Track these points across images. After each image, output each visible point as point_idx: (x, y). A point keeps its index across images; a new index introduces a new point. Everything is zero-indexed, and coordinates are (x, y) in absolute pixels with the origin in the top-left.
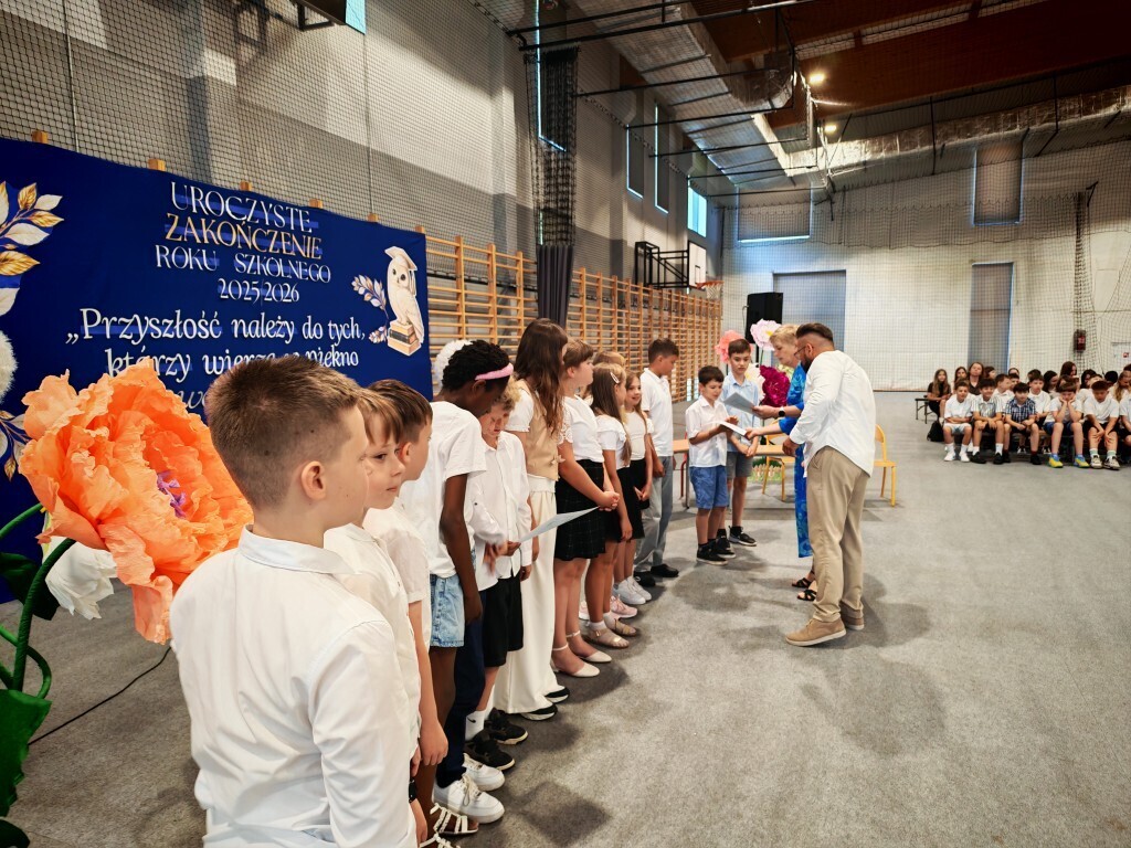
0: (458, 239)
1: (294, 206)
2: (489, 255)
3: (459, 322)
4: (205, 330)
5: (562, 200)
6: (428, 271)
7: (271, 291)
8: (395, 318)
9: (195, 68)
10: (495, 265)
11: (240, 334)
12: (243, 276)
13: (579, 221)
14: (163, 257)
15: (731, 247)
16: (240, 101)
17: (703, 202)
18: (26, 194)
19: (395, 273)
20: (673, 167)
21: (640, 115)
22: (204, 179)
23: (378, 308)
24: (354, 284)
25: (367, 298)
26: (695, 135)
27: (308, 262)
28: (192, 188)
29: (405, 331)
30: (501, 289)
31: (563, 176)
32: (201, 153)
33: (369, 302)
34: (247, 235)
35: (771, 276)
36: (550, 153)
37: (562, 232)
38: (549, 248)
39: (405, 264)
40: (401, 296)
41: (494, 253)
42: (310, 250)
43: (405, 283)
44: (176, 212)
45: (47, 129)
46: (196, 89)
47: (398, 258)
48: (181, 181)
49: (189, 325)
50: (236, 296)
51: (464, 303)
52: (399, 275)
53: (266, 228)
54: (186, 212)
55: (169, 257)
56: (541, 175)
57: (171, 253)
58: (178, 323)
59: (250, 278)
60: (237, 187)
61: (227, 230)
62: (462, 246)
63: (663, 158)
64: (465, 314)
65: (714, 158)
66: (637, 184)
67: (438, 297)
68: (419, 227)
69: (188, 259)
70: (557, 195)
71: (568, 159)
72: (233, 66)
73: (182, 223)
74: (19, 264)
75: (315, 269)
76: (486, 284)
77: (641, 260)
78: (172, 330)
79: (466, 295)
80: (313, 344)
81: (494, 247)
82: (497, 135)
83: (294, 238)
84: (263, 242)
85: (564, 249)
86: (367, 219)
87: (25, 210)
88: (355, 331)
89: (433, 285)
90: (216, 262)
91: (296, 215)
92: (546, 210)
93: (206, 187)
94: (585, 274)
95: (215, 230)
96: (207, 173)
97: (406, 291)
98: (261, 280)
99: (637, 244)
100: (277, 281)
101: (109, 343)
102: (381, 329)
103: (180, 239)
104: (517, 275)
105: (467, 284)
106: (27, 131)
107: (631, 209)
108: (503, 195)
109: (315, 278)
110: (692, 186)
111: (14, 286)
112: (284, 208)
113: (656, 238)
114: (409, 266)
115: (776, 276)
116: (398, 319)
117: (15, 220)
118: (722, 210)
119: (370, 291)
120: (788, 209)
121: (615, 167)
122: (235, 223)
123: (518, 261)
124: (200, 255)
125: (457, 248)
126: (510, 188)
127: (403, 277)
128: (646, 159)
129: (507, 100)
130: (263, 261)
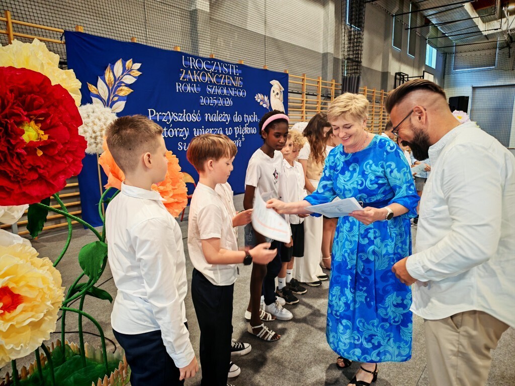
0: (304, 75)
1: (231, 64)
2: (318, 82)
3: (302, 113)
4: (195, 118)
5: (356, 54)
6: (289, 91)
7: (221, 101)
9: (193, 6)
10: (321, 86)
11: (208, 120)
13: (364, 63)
14: (179, 87)
15: (449, 74)
16: (211, 19)
17: (435, 51)
18: (129, 63)
19: (274, 92)
20: (418, 34)
21: (401, 8)
22: (196, 54)
23: (266, 108)
24: (256, 97)
25: (261, 103)
26: (431, 17)
27: (237, 88)
28: (191, 58)
30: (323, 98)
31: (357, 42)
32: (195, 43)
33: (262, 106)
34: (212, 77)
35: (470, 89)
36: (351, 31)
37: (355, 69)
38: (348, 77)
39: (279, 88)
40: (276, 103)
41: (321, 81)
42: (238, 83)
43: (278, 96)
44: (184, 68)
45: (136, 36)
46: (193, 15)
47: (276, 85)
48: (186, 55)
49: (189, 116)
50: (207, 103)
51: (305, 105)
52: (276, 93)
53: (220, 74)
54: (188, 68)
55: (181, 88)
56: (346, 42)
57: (182, 86)
58: (184, 115)
59: (213, 96)
60: (209, 57)
61: (204, 75)
62: (306, 78)
63: (413, 30)
64: (305, 110)
65: (441, 28)
66: (398, 43)
67: (293, 103)
68: (286, 71)
69: (189, 88)
70: (353, 51)
71: (360, 34)
72: (208, 3)
73: (186, 73)
74: (125, 91)
75: (239, 91)
76: (316, 96)
77: (398, 81)
78: (182, 118)
79: (307, 101)
80: (237, 124)
81: (321, 78)
82: (326, 24)
83: (231, 78)
84: (218, 80)
85: (355, 77)
86: (263, 68)
87: (128, 70)
88: (255, 118)
89: (291, 97)
90: (199, 89)
91: (232, 68)
92: (348, 59)
93: (196, 57)
94: (367, 90)
95: (199, 75)
96: (197, 51)
97: (278, 100)
98: (217, 96)
99: (396, 74)
100: (224, 97)
103: (185, 80)
104: (332, 91)
105: (308, 96)
106: (129, 38)
107: (394, 56)
108: (327, 53)
109: (239, 95)
110: (429, 43)
111: (124, 100)
112: (227, 65)
113: (407, 70)
114: (280, 89)
115: (474, 88)
117: (125, 74)
118: (445, 55)
119: (263, 100)
120: (483, 53)
121: (386, 36)
122: (207, 72)
123: (332, 84)
124: (193, 86)
125: (303, 79)
126: (331, 49)
127: (277, 94)
128: (403, 30)
129: (331, 7)
130: (218, 89)
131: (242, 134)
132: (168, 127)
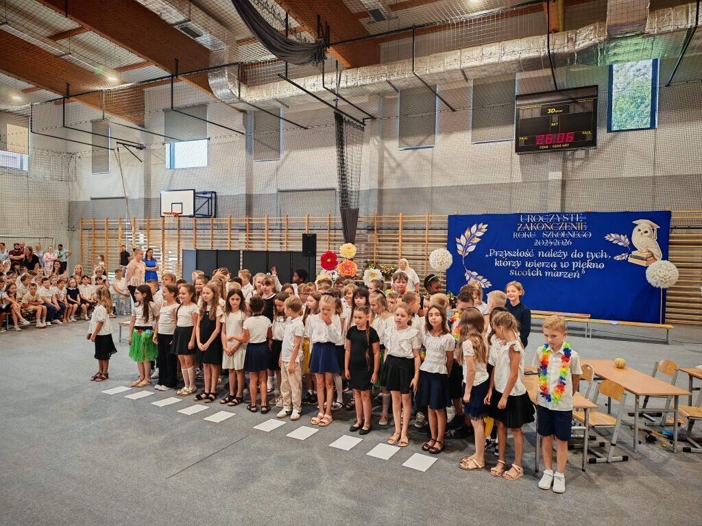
1: (572, 213)
4: (528, 255)
6: (672, 227)
7: (558, 242)
8: (637, 250)
11: (541, 256)
12: (545, 239)
14: (516, 235)
16: (564, 184)
18: (480, 226)
19: (639, 231)
24: (606, 237)
25: (615, 242)
27: (581, 232)
28: (529, 216)
29: (644, 256)
33: (616, 244)
34: (549, 226)
39: (648, 226)
40: (643, 240)
42: (580, 227)
43: (648, 234)
44: (522, 223)
46: (546, 183)
47: (643, 224)
48: (525, 215)
49: (522, 253)
50: (541, 244)
52: (642, 231)
53: (558, 222)
54: (525, 223)
55: (518, 235)
58: (518, 253)
59: (548, 239)
60: (550, 211)
61: (540, 225)
69: (525, 235)
73: (523, 226)
74: (477, 240)
78: (516, 254)
80: (577, 260)
83: (572, 224)
84: (555, 227)
87: (480, 229)
88: (603, 255)
90: (535, 235)
91: (575, 216)
93: (533, 214)
95: (536, 226)
97: (647, 238)
98: (553, 239)
100: (560, 239)
101: (496, 257)
102: (623, 254)
103: (522, 230)
109: (582, 236)
111: (475, 245)
112: (567, 214)
114: (652, 226)
116: (639, 250)
117: (477, 231)
119: (618, 239)
122: (544, 223)
124: (529, 234)
127: (646, 232)
130: (555, 232)
131: (582, 268)
132: (503, 260)
